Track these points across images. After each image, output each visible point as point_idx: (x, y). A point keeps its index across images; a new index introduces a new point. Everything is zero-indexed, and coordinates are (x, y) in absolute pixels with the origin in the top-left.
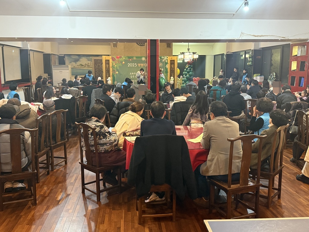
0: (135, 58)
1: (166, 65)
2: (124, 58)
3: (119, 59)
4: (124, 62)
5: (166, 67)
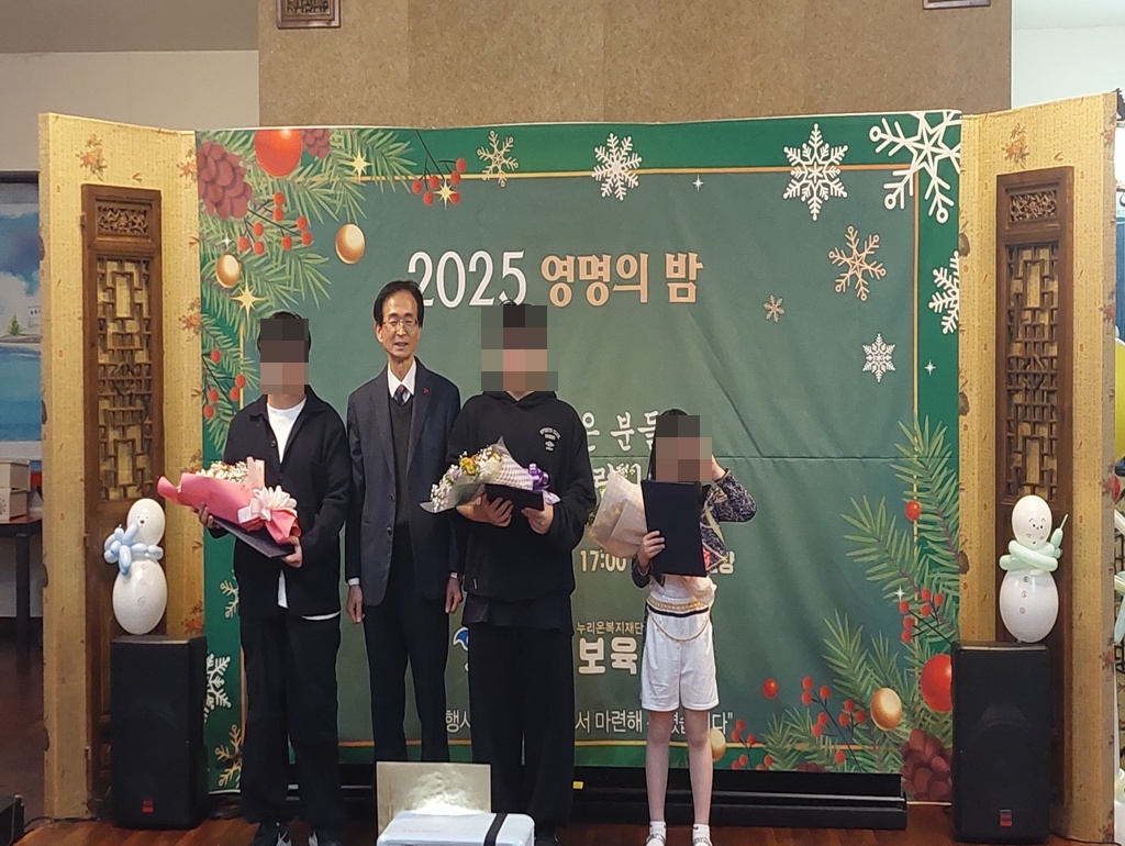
0: (497, 157)
1: (941, 277)
2: (360, 164)
3: (296, 176)
4: (353, 237)
5: (937, 303)
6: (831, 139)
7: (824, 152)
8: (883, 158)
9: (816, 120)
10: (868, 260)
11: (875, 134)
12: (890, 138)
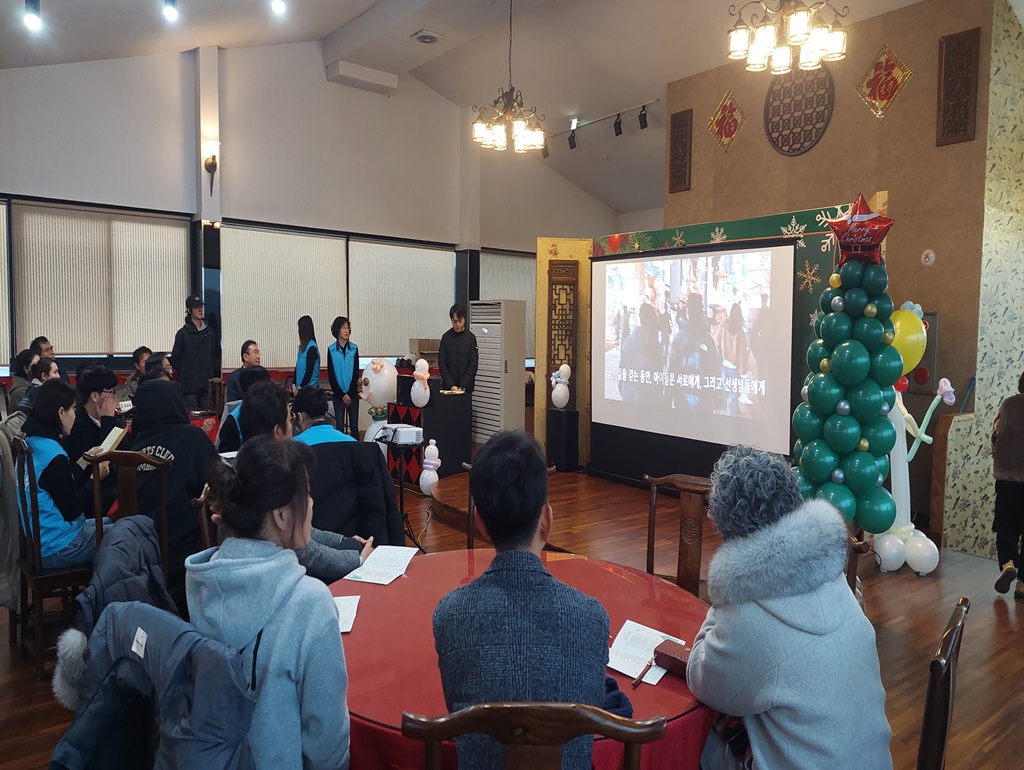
6: (800, 222)
7: (797, 228)
8: (822, 228)
9: (793, 214)
10: (814, 275)
11: (818, 218)
12: (825, 219)
